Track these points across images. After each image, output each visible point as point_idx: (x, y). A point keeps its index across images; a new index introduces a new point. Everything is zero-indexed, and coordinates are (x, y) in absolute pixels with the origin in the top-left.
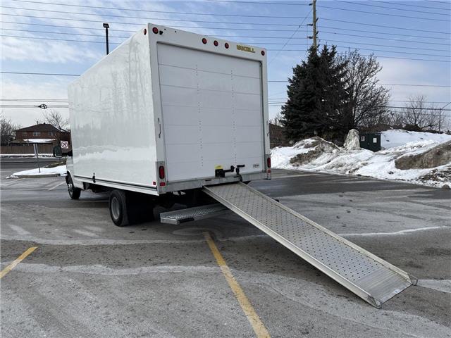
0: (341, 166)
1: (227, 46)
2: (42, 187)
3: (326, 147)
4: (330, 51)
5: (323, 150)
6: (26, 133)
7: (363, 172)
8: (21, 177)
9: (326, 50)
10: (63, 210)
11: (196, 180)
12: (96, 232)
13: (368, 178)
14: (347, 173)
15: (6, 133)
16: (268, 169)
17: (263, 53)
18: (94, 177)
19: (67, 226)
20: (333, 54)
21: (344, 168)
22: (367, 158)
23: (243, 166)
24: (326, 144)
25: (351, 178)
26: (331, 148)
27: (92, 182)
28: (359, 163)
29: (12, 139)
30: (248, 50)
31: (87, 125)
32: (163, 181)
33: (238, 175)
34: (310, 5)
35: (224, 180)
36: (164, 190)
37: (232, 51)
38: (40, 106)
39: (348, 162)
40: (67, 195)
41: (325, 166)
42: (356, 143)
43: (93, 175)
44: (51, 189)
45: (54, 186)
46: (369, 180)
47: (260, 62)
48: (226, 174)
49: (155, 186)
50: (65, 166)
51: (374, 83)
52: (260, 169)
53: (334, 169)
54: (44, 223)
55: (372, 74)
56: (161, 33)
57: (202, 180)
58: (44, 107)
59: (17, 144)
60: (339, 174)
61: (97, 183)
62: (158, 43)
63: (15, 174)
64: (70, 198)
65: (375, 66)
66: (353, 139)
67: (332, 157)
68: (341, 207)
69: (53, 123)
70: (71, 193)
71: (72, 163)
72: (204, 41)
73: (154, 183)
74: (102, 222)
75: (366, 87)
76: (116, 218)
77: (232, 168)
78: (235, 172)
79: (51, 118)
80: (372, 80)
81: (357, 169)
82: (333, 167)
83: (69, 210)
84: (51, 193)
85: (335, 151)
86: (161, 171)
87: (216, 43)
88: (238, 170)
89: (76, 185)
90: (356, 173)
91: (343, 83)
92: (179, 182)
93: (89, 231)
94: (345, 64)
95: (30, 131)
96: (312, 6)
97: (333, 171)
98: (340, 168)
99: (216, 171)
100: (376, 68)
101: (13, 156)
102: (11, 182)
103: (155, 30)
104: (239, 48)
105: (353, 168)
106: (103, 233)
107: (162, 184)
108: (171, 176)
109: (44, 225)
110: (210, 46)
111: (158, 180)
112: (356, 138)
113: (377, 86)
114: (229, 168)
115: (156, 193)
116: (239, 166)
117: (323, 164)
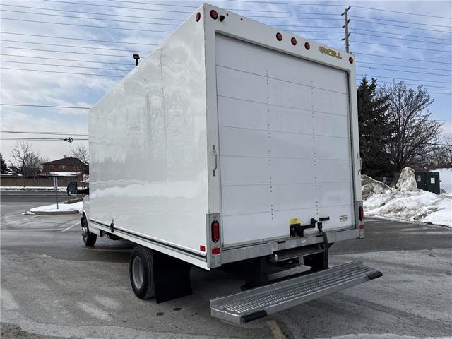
0: (400, 210)
1: (307, 46)
2: (56, 227)
3: (377, 188)
4: (369, 84)
5: (372, 191)
6: (53, 166)
7: (434, 219)
8: (37, 213)
9: (365, 82)
10: (72, 263)
11: (264, 242)
12: (109, 310)
13: (442, 228)
14: (412, 220)
15: (35, 166)
16: (360, 223)
17: (351, 60)
18: (112, 225)
19: (71, 294)
20: (373, 87)
21: (404, 213)
22: (433, 202)
23: (328, 219)
24: (376, 183)
25: (419, 226)
26: (381, 188)
27: (110, 231)
28: (425, 209)
29: (39, 172)
30: (334, 54)
31: (110, 158)
32: (217, 245)
33: (321, 234)
34: (342, 40)
35: (303, 242)
36: (219, 261)
37: (314, 54)
38: (66, 140)
39: (409, 205)
40: (80, 241)
41: (379, 209)
42: (413, 183)
43: (111, 222)
44: (65, 230)
45: (70, 226)
46: (445, 230)
47: (347, 73)
48: (306, 231)
49: (204, 253)
50: (81, 203)
51: (426, 117)
52: (349, 223)
53: (392, 214)
54: (43, 286)
55: (422, 107)
56: (222, 18)
57: (273, 241)
58: (70, 140)
59: (44, 177)
60: (401, 220)
61: (116, 233)
62: (216, 33)
63: (32, 210)
64: (84, 244)
65: (426, 98)
66: (408, 179)
67: (385, 199)
68: (446, 275)
69: (79, 157)
70: (86, 239)
71: (89, 200)
72: (279, 37)
73: (202, 248)
74: (118, 289)
75: (414, 121)
76: (138, 286)
77: (313, 221)
78: (316, 229)
79: (78, 152)
80: (424, 112)
81: (424, 215)
82: (389, 212)
83: (80, 264)
84: (64, 236)
85: (387, 192)
86: (215, 230)
87: (294, 42)
88: (320, 226)
89: (92, 230)
90: (423, 220)
91: (386, 118)
92: (239, 247)
93: (99, 305)
94: (387, 98)
95: (57, 165)
96: (345, 41)
97: (392, 217)
98: (399, 213)
99: (292, 226)
100: (427, 100)
101: (38, 189)
102: (26, 219)
103: (213, 14)
104: (323, 50)
105: (419, 214)
106: (119, 312)
107: (215, 251)
108: (229, 237)
109: (43, 290)
110: (285, 45)
111: (209, 244)
112: (411, 177)
113: (429, 119)
114: (308, 223)
115: (204, 265)
116: (322, 219)
117: (376, 207)
